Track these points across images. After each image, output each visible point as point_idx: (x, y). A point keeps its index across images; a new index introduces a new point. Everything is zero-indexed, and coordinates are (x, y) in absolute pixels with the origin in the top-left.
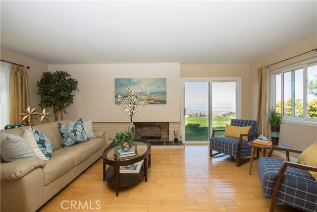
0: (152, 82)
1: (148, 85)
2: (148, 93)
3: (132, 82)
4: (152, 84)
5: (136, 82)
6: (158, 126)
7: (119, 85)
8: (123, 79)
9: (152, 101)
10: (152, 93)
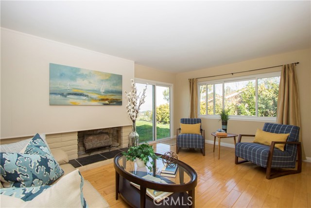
0: (107, 78)
1: (102, 80)
2: (102, 91)
3: (79, 73)
4: (107, 80)
5: (86, 75)
6: (107, 133)
7: (58, 74)
8: (65, 67)
9: (107, 102)
10: (107, 92)
